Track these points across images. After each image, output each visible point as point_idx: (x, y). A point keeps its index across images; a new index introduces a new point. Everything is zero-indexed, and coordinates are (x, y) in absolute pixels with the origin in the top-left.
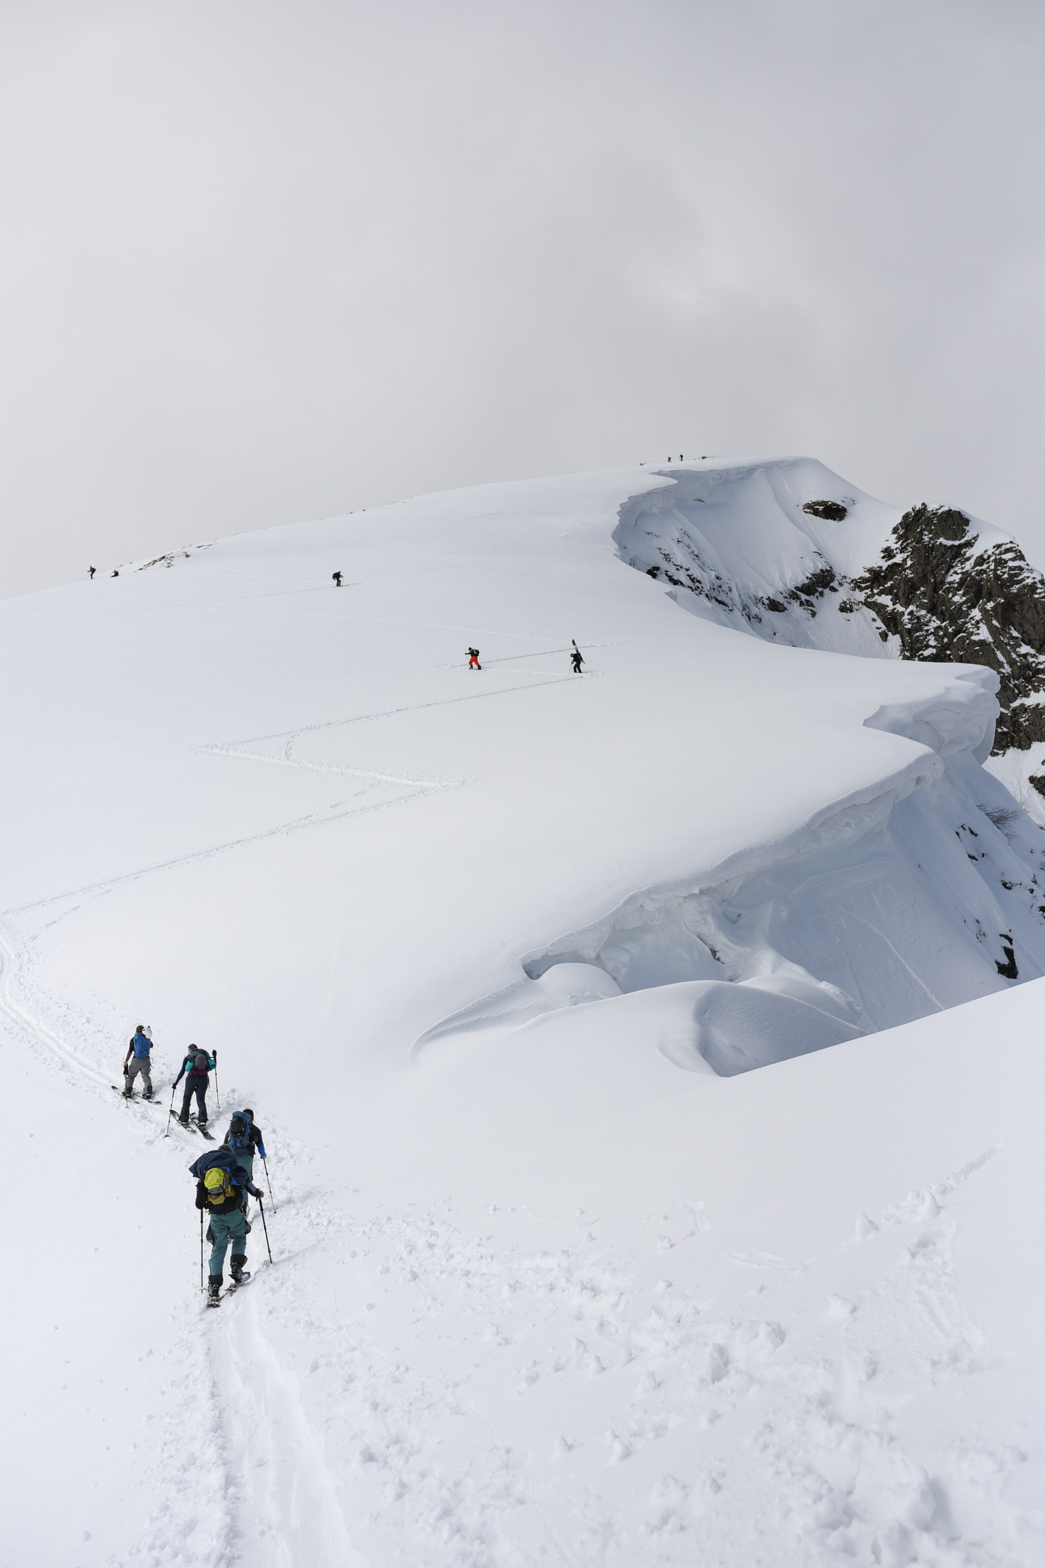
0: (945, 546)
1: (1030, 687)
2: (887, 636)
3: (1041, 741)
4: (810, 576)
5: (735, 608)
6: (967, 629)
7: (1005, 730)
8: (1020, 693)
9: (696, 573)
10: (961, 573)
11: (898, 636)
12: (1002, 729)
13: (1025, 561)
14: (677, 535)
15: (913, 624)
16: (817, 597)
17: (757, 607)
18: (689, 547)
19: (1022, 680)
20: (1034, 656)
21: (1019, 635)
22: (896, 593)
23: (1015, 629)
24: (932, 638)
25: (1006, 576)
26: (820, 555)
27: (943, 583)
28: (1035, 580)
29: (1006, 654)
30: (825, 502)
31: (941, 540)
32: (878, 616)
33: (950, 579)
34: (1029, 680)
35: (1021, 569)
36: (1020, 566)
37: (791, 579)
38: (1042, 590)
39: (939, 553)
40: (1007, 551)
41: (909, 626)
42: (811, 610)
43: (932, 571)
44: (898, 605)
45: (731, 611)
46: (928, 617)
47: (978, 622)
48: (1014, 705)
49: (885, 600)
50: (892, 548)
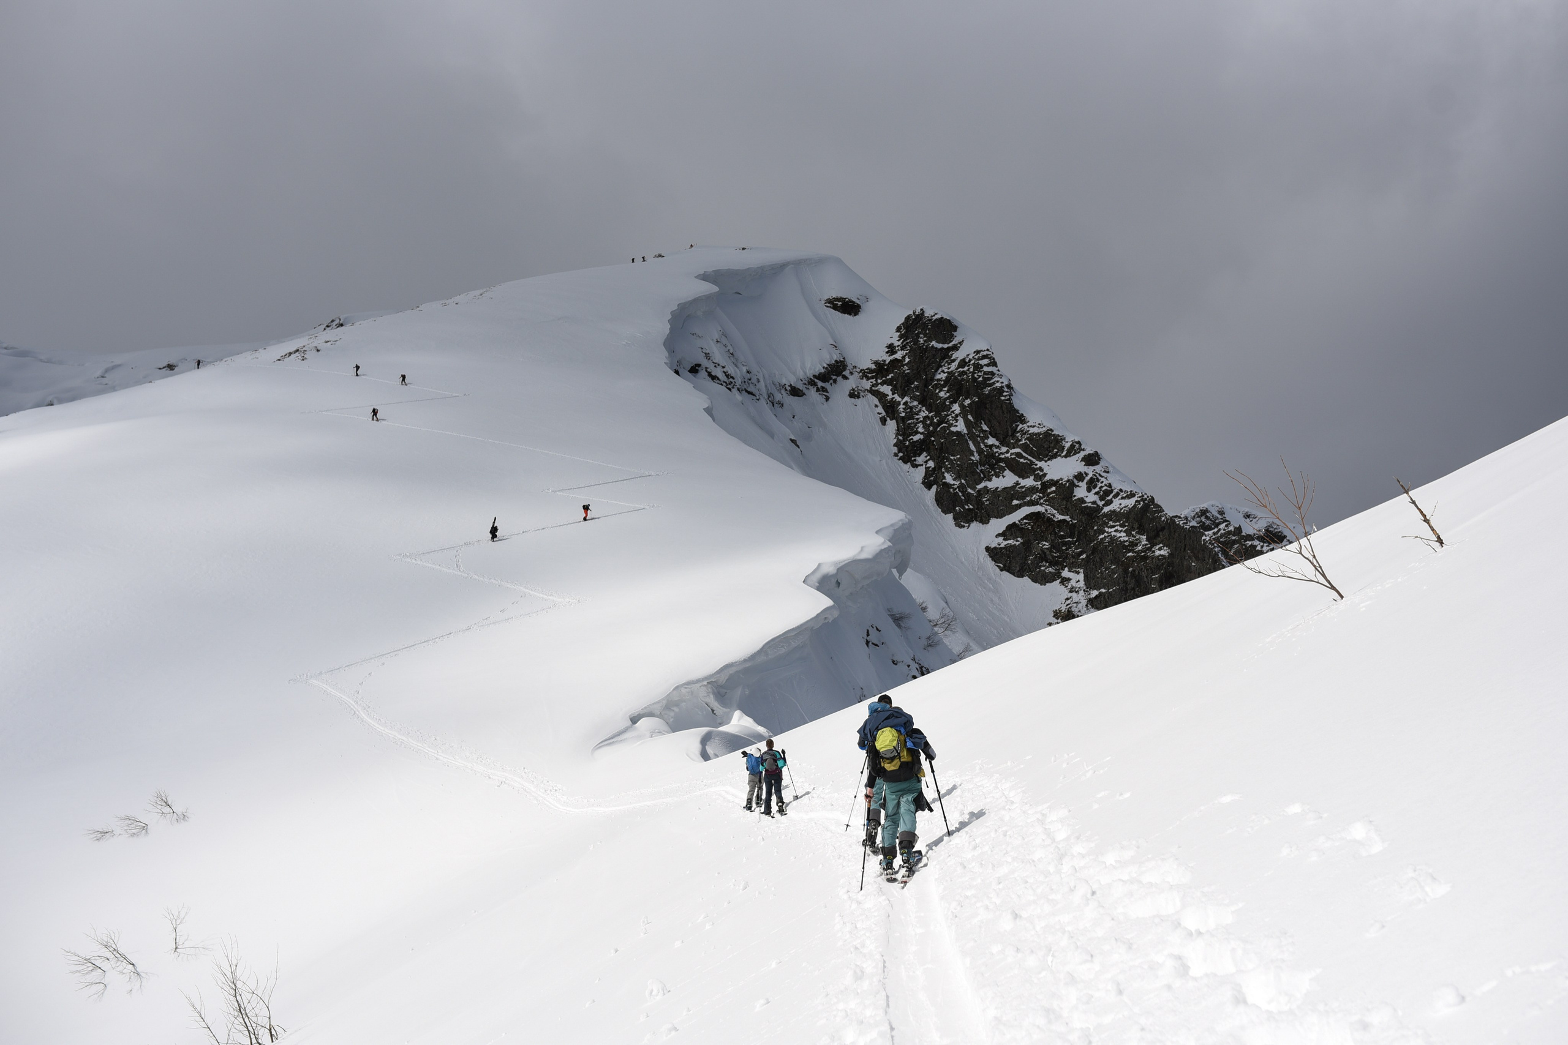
0: (936, 348)
1: (993, 473)
2: (886, 420)
3: (997, 518)
4: (826, 366)
5: (761, 398)
6: (948, 421)
7: (971, 507)
8: (985, 477)
9: (731, 370)
10: (947, 372)
11: (894, 421)
12: (969, 506)
13: (997, 367)
14: (716, 336)
15: (906, 413)
16: (831, 384)
17: (780, 392)
18: (725, 346)
19: (987, 466)
20: (997, 447)
21: (988, 429)
22: (895, 385)
23: (985, 424)
24: (921, 425)
25: (981, 379)
26: (836, 347)
27: (932, 379)
28: (1003, 385)
29: (977, 445)
30: (843, 298)
31: (933, 343)
32: (880, 403)
33: (938, 377)
34: (992, 467)
35: (992, 373)
36: (992, 372)
37: (810, 369)
38: (1008, 394)
39: (930, 354)
40: (984, 357)
41: (903, 415)
42: (825, 395)
43: (925, 369)
44: (896, 395)
45: (758, 400)
46: (919, 408)
47: (957, 416)
48: (979, 487)
49: (886, 389)
50: (895, 345)
